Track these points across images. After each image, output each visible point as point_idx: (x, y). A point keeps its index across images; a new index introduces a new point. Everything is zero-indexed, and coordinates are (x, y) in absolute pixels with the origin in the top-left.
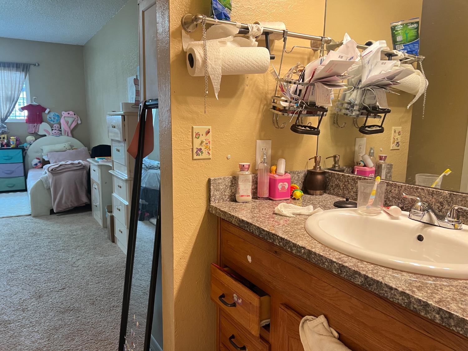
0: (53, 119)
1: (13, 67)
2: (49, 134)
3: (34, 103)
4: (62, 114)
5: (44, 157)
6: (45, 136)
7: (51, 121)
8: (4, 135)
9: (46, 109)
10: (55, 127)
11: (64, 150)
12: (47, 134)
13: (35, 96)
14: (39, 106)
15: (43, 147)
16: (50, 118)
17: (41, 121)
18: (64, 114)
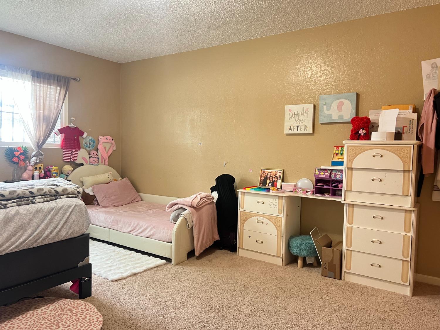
0: (88, 144)
1: (54, 80)
2: (87, 163)
3: (72, 125)
4: (100, 139)
5: (87, 191)
6: (82, 165)
7: (87, 147)
8: (41, 165)
9: (83, 133)
10: (94, 154)
11: (108, 181)
12: (84, 163)
13: (73, 117)
14: (76, 129)
15: (83, 178)
16: (86, 143)
17: (79, 147)
18: (102, 139)
